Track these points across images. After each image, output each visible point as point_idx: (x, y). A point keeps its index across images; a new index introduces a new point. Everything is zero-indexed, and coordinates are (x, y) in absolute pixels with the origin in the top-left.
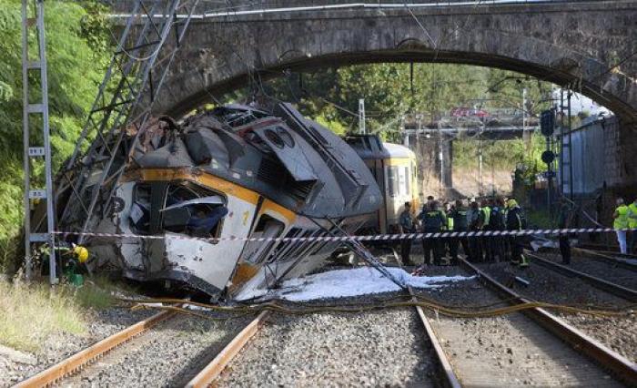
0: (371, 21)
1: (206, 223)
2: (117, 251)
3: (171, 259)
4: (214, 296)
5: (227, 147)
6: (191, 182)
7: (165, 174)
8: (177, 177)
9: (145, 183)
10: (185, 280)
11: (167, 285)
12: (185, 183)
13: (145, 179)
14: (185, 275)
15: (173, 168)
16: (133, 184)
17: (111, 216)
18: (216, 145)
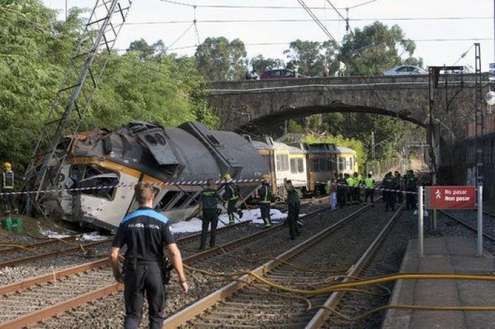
0: (321, 93)
1: (107, 189)
2: (59, 204)
3: (84, 209)
4: (113, 230)
5: (124, 145)
6: (96, 164)
7: (85, 160)
8: (90, 162)
9: (75, 165)
10: (90, 222)
11: (81, 225)
12: (94, 165)
13: (75, 162)
14: (91, 219)
15: (90, 157)
16: (70, 165)
17: (57, 184)
18: (117, 143)
